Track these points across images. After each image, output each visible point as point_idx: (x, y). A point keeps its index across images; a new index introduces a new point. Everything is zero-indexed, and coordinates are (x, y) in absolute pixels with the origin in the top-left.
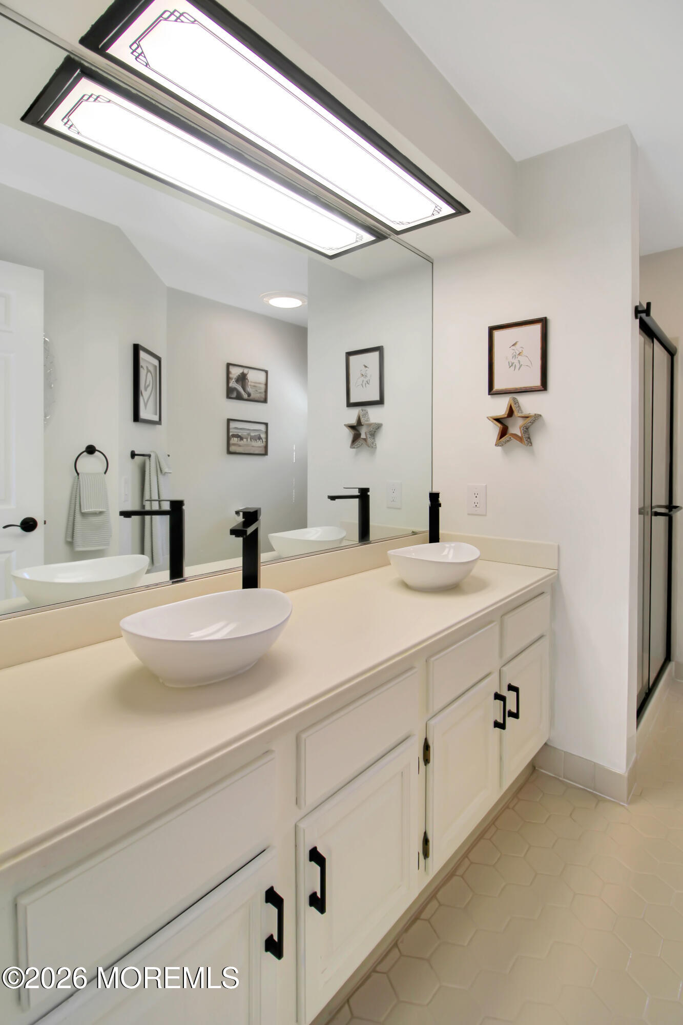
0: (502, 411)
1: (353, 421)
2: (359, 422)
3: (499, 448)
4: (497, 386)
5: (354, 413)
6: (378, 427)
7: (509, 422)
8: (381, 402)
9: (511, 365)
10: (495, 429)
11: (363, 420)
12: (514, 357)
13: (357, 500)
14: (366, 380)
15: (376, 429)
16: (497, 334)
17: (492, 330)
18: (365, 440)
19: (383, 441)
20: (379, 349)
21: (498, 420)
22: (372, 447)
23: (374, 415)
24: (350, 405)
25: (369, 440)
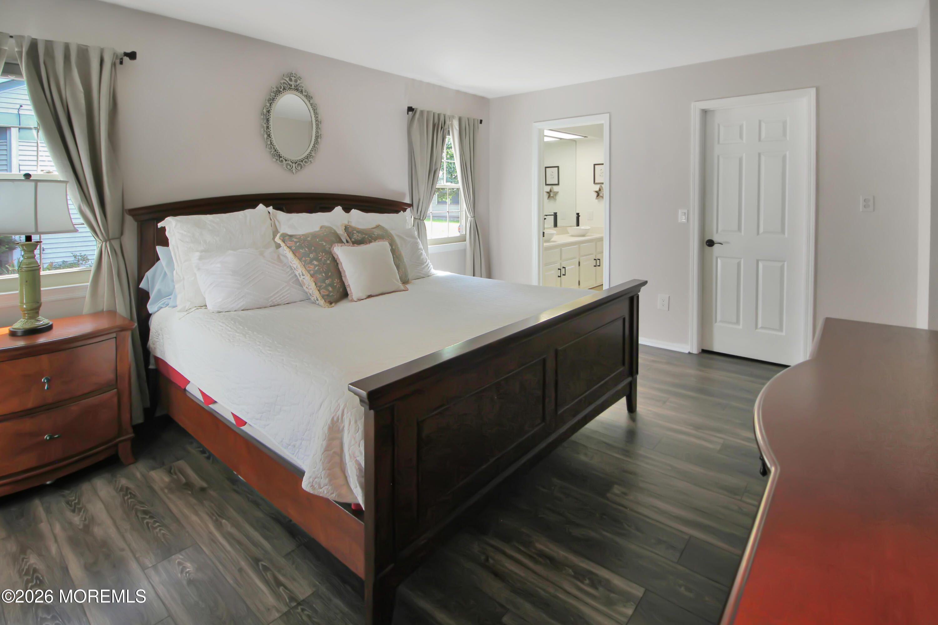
0: (597, 189)
1: (548, 190)
2: (551, 191)
3: (597, 200)
4: (596, 182)
5: (548, 188)
6: (557, 192)
7: (600, 192)
8: (558, 184)
9: (600, 176)
10: (595, 194)
11: (552, 190)
12: (601, 173)
13: (553, 216)
14: (552, 176)
15: (556, 193)
16: (596, 166)
17: (595, 165)
18: (553, 197)
19: (559, 197)
20: (558, 167)
21: (596, 192)
22: (555, 199)
23: (555, 189)
24: (546, 185)
25: (554, 197)
